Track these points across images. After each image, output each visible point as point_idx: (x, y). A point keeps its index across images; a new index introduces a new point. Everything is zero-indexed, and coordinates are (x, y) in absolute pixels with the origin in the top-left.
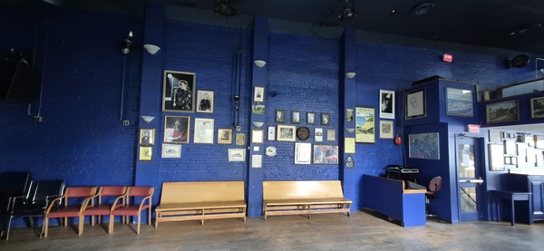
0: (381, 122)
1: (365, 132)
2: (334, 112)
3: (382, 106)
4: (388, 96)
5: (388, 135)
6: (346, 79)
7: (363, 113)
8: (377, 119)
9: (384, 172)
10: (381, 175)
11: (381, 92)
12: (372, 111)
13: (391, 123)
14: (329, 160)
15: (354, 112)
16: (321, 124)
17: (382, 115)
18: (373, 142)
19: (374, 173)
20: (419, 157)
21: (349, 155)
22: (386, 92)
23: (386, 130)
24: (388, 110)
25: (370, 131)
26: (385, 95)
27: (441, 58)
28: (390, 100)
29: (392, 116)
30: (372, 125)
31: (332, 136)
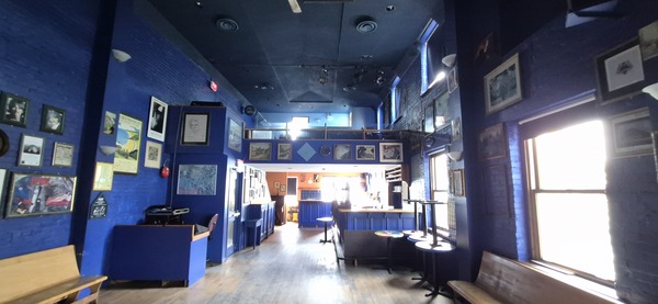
0: (149, 144)
1: (125, 155)
2: (77, 110)
3: (152, 121)
4: (160, 109)
5: (153, 163)
6: (111, 58)
7: (128, 125)
8: (145, 138)
9: (144, 217)
10: (140, 222)
11: (154, 100)
12: (138, 125)
13: (159, 147)
14: (50, 207)
15: (117, 120)
16: (43, 129)
17: (151, 134)
18: (135, 172)
19: (130, 220)
20: (191, 193)
21: (101, 193)
22: (159, 102)
23: (153, 157)
24: (158, 128)
25: (132, 154)
26: (157, 106)
27: (209, 85)
28: (162, 114)
29: (161, 137)
30: (136, 145)
31: (64, 156)
